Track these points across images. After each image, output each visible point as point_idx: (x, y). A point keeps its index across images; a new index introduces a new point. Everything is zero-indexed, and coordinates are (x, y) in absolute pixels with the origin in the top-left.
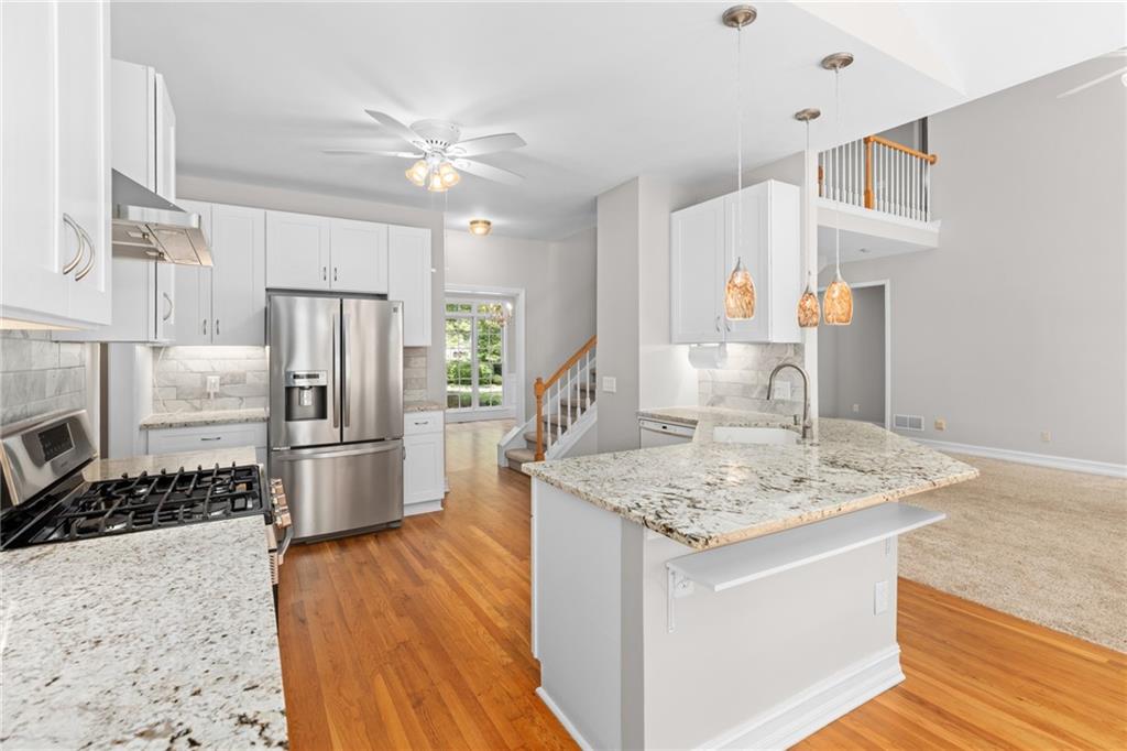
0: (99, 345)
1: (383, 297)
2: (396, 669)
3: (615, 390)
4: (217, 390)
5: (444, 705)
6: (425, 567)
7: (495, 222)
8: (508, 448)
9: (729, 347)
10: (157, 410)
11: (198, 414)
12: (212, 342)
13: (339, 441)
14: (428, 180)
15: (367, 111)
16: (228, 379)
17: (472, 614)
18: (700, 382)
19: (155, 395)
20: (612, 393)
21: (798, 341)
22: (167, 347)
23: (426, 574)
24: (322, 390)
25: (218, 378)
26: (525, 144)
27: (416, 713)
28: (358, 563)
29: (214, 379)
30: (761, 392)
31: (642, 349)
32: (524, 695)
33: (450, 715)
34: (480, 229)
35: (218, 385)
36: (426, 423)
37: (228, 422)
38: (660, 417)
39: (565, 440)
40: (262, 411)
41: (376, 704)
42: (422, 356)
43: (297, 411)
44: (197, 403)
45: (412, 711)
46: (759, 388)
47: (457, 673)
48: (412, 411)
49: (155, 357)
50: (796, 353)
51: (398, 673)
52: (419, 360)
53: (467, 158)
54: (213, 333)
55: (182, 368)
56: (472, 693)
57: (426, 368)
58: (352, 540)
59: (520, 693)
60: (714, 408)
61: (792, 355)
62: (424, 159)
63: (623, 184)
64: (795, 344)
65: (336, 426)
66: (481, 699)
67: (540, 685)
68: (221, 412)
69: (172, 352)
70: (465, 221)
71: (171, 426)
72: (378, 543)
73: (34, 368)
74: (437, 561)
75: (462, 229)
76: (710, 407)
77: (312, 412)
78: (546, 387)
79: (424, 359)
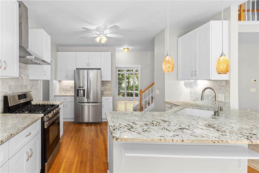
0: (42, 81)
1: (100, 69)
2: (82, 154)
3: (159, 94)
4: (69, 89)
5: (86, 166)
6: (101, 134)
7: (130, 48)
8: (135, 108)
9: (199, 81)
10: (60, 93)
11: (66, 94)
12: (67, 80)
13: (87, 102)
14: (100, 41)
15: (82, 28)
16: (71, 87)
17: (104, 148)
18: (190, 93)
19: (59, 90)
20: (158, 95)
21: (228, 79)
22: (61, 81)
23: (100, 135)
24: (84, 90)
25: (69, 87)
26: (119, 27)
27: (80, 165)
28: (88, 130)
29: (68, 87)
30: (212, 98)
31: (166, 82)
32: (104, 170)
33: (86, 168)
34: (126, 50)
35: (69, 88)
36: (108, 99)
37: (68, 96)
38: (170, 103)
39: (149, 108)
40: (73, 94)
41: (74, 160)
42: (110, 83)
43: (80, 95)
44: (66, 92)
45: (79, 164)
46: (212, 96)
47: (93, 160)
48: (105, 96)
49: (59, 82)
50: (226, 84)
51: (82, 156)
52: (109, 84)
53: (109, 33)
54: (67, 78)
55: (63, 85)
56: (93, 165)
57: (111, 86)
58: (90, 125)
59: (103, 170)
60: (195, 102)
61: (225, 84)
62: (99, 36)
63: (161, 32)
64: (226, 80)
65: (87, 98)
66: (94, 167)
67: (108, 170)
68: (70, 94)
69: (62, 82)
70: (122, 49)
71: (59, 96)
72: (95, 126)
73: (24, 84)
74: (104, 133)
75: (122, 51)
76: (194, 102)
77: (82, 95)
78: (143, 92)
79: (110, 84)
